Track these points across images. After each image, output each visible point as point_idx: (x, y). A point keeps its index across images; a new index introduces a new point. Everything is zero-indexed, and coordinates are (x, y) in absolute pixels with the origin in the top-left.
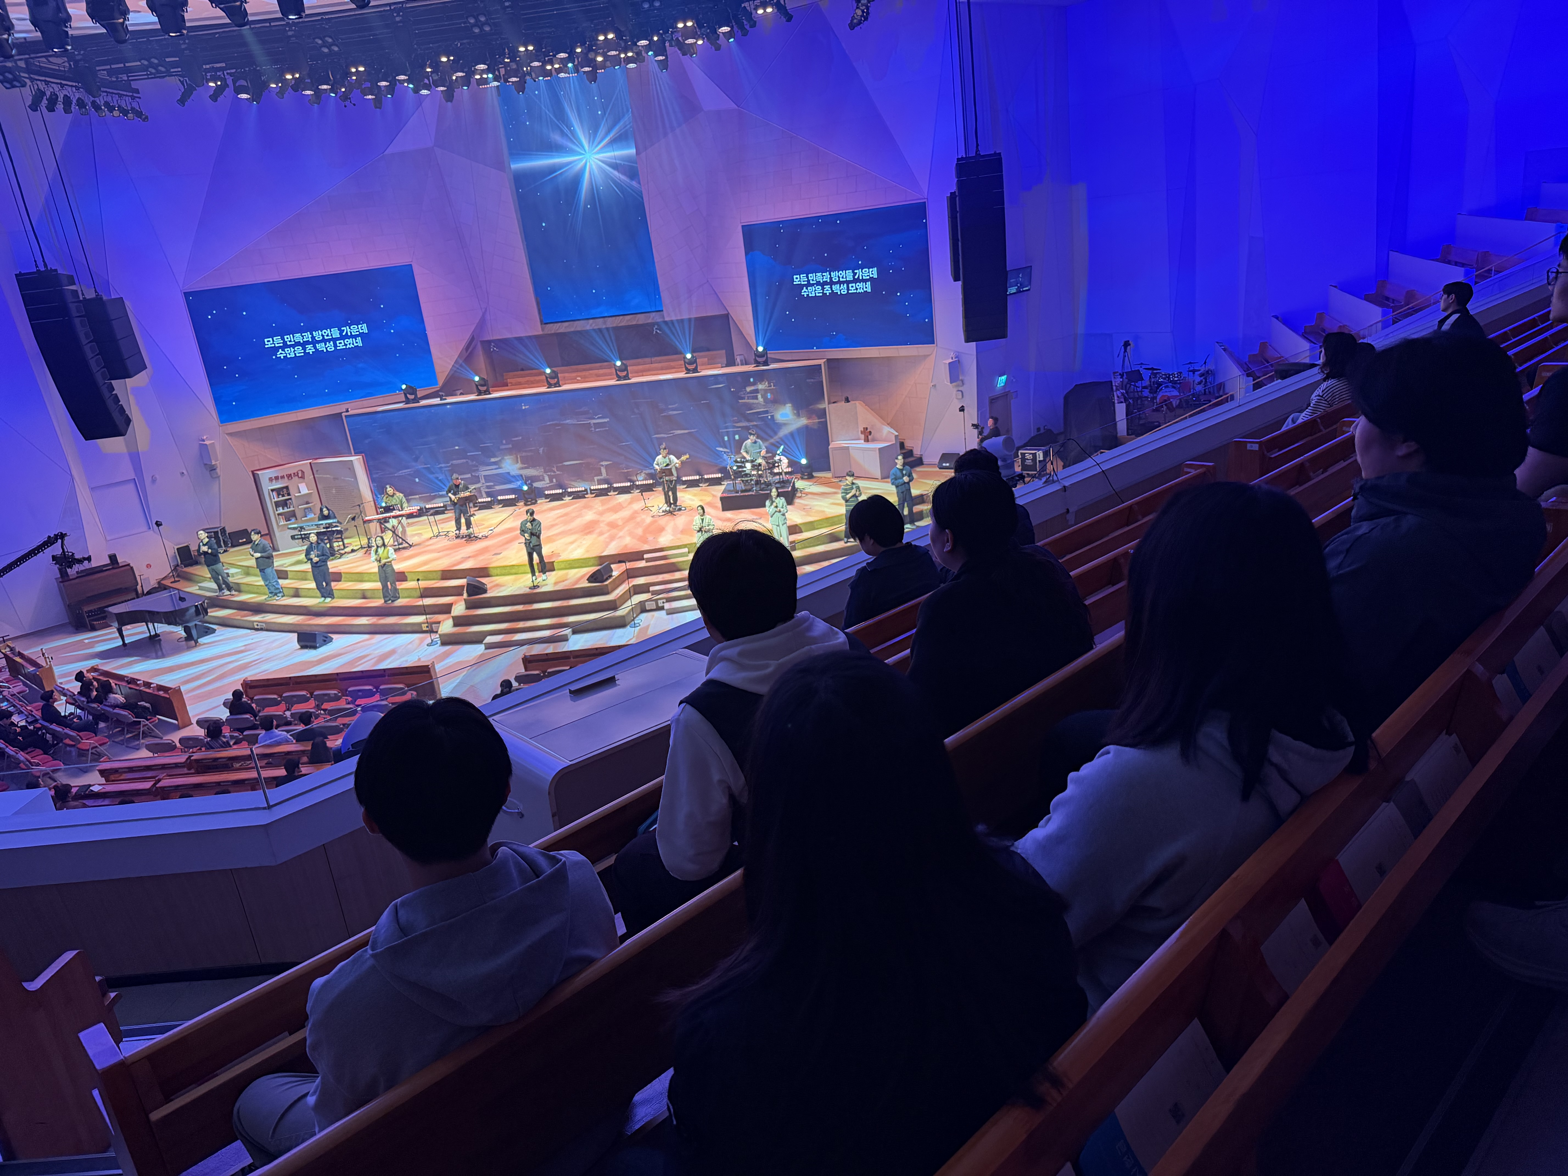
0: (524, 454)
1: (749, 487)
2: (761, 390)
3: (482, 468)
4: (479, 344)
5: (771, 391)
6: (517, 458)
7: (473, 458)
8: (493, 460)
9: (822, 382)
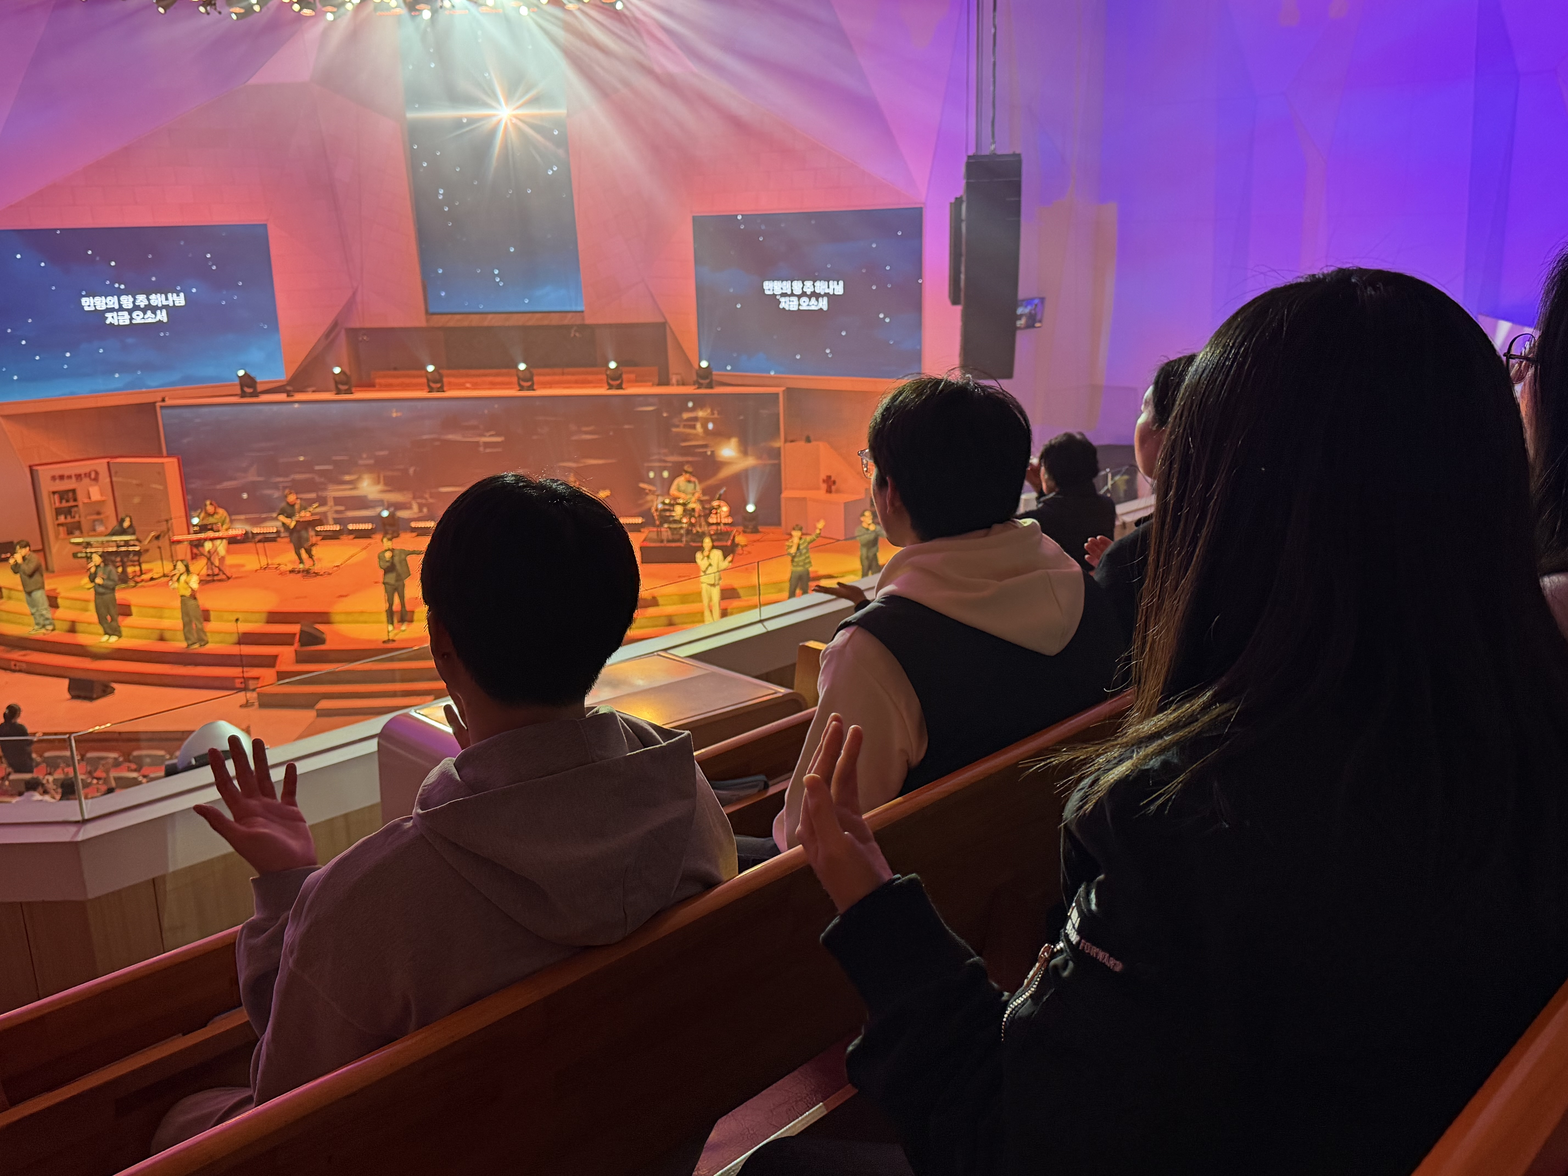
0: (389, 473)
1: (677, 537)
2: (702, 418)
3: (331, 487)
4: (343, 333)
5: (714, 421)
6: (379, 477)
7: (322, 473)
8: (347, 478)
9: (778, 414)
